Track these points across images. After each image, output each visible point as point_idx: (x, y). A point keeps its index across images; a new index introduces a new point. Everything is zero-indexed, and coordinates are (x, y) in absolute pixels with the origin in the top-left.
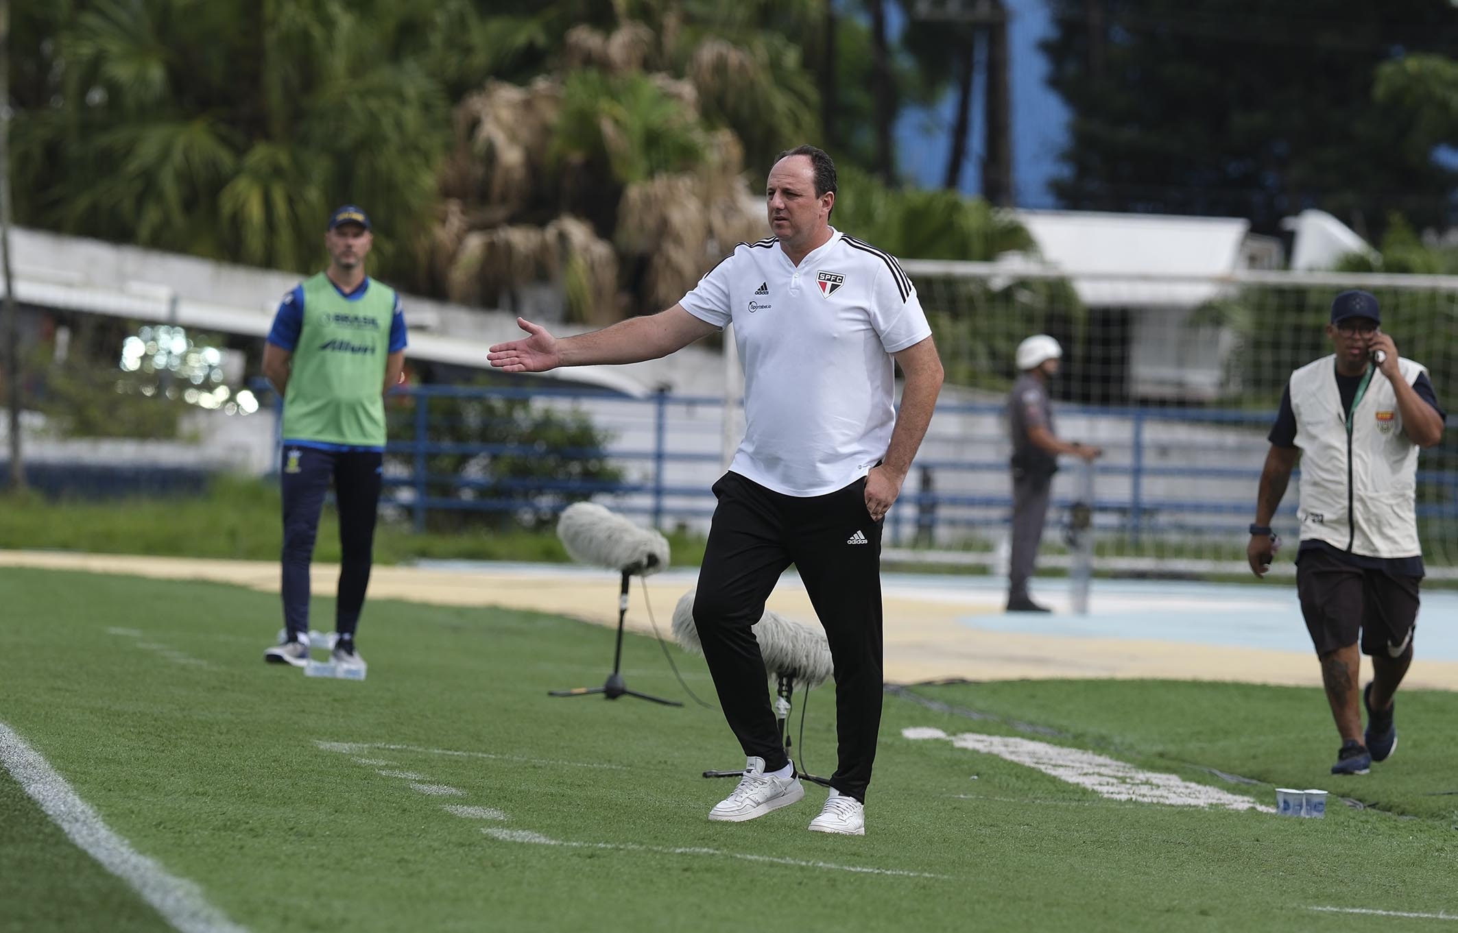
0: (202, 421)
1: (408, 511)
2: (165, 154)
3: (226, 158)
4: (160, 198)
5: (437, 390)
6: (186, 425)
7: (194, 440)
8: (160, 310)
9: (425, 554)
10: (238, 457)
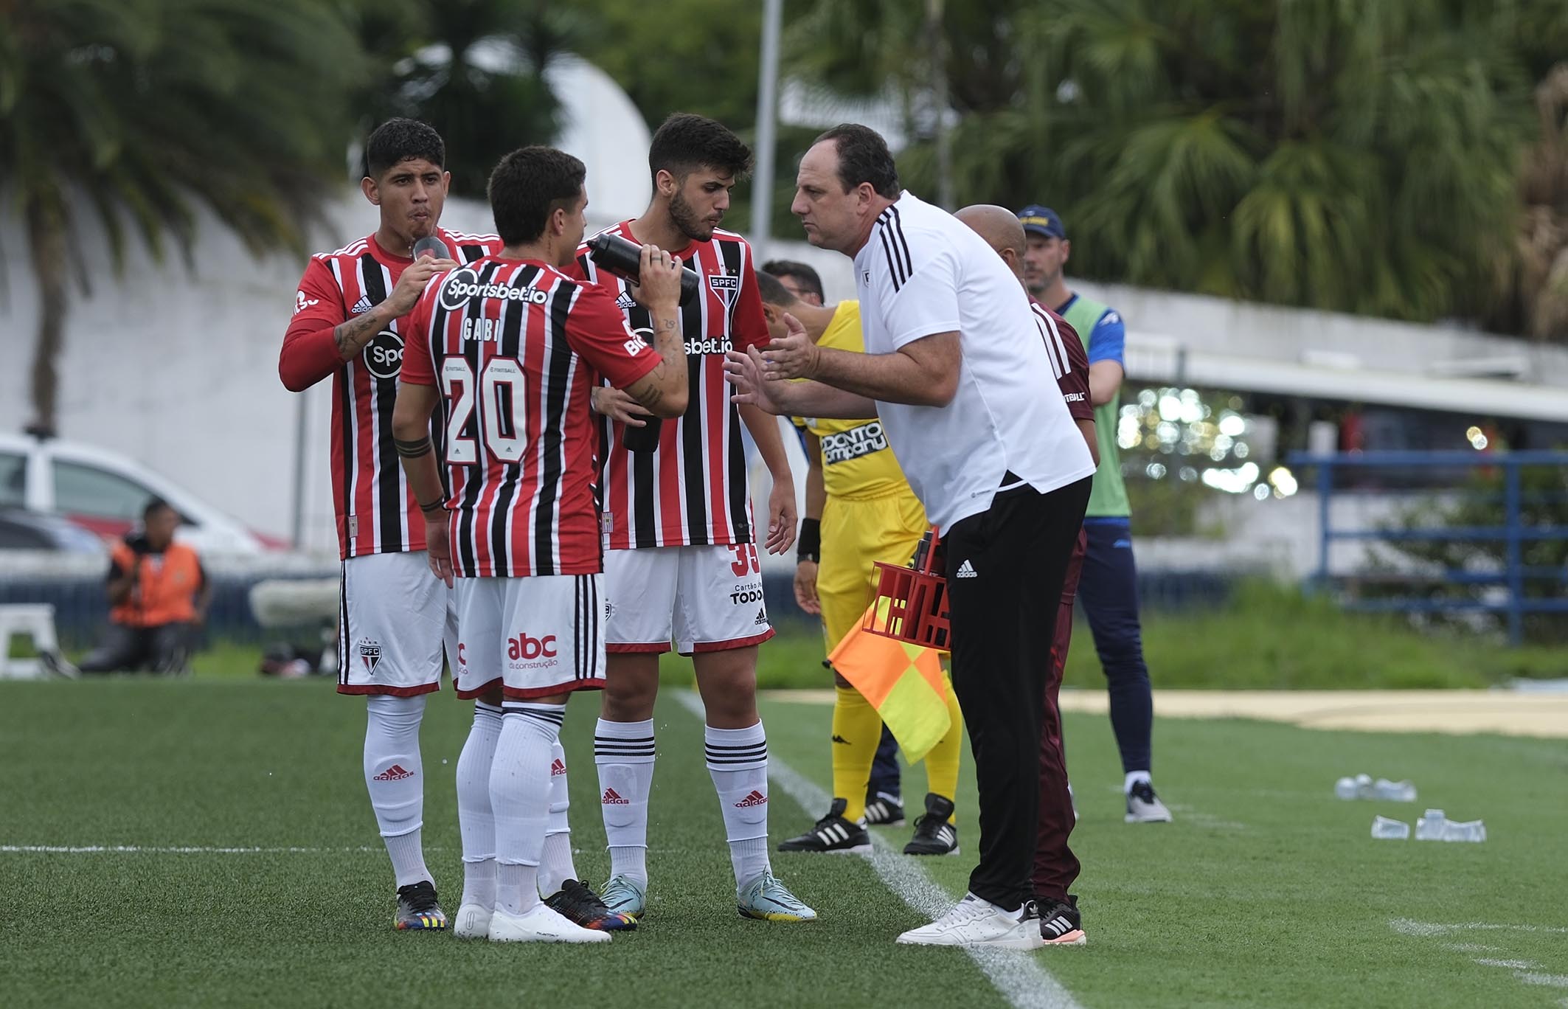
0: (1226, 509)
1: (1500, 617)
2: (1160, 160)
3: (1239, 163)
4: (1156, 221)
5: (1530, 457)
6: (1205, 518)
7: (1217, 535)
8: (1164, 366)
9: (1525, 673)
10: (1276, 553)
